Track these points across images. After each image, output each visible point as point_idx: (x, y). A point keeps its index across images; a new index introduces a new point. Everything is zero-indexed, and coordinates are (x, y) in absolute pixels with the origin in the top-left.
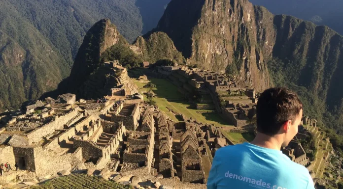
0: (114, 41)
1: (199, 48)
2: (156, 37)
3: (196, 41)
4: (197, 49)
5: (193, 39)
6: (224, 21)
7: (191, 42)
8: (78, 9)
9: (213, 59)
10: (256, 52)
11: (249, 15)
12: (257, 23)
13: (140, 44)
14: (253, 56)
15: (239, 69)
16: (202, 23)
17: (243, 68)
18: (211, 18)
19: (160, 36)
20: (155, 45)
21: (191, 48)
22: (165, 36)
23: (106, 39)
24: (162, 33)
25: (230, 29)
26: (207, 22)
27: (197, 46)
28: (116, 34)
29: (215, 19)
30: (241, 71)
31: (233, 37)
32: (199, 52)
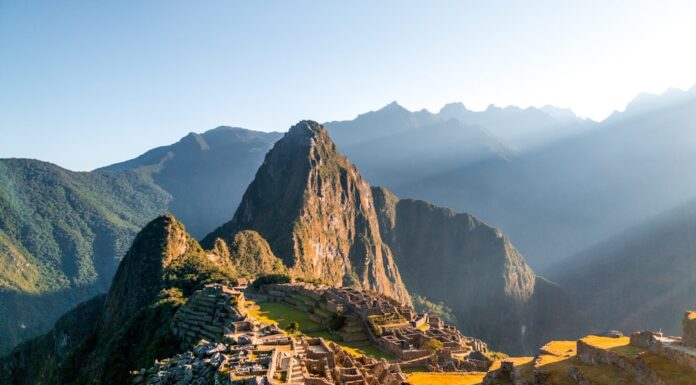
0: (182, 249)
1: (305, 251)
2: (244, 239)
3: (300, 241)
4: (303, 254)
5: (295, 239)
6: (335, 211)
7: (293, 243)
8: (77, 190)
9: (325, 267)
10: (383, 252)
11: (367, 200)
12: (377, 211)
13: (221, 250)
14: (379, 260)
15: (362, 280)
16: (306, 215)
17: (366, 278)
18: (317, 207)
19: (250, 238)
20: (242, 251)
21: (293, 251)
22: (256, 236)
23: (169, 246)
24: (250, 232)
25: (345, 222)
26: (312, 213)
27: (301, 249)
28: (184, 238)
29: (323, 209)
30: (365, 283)
31: (350, 233)
32: (305, 257)
